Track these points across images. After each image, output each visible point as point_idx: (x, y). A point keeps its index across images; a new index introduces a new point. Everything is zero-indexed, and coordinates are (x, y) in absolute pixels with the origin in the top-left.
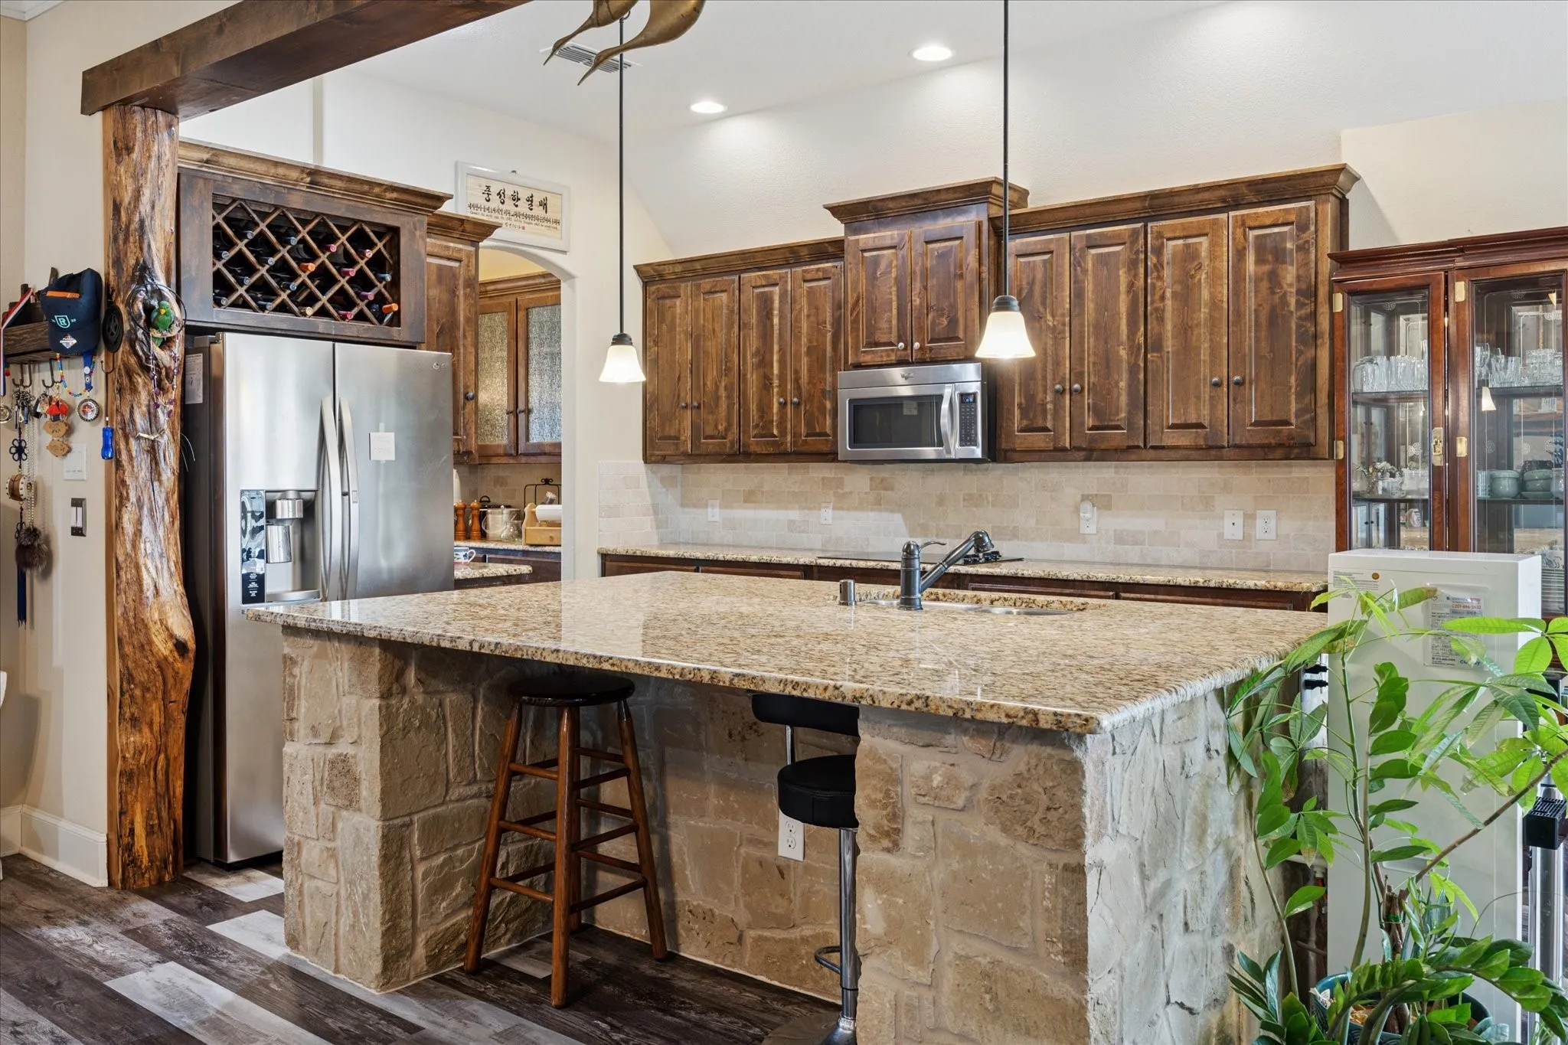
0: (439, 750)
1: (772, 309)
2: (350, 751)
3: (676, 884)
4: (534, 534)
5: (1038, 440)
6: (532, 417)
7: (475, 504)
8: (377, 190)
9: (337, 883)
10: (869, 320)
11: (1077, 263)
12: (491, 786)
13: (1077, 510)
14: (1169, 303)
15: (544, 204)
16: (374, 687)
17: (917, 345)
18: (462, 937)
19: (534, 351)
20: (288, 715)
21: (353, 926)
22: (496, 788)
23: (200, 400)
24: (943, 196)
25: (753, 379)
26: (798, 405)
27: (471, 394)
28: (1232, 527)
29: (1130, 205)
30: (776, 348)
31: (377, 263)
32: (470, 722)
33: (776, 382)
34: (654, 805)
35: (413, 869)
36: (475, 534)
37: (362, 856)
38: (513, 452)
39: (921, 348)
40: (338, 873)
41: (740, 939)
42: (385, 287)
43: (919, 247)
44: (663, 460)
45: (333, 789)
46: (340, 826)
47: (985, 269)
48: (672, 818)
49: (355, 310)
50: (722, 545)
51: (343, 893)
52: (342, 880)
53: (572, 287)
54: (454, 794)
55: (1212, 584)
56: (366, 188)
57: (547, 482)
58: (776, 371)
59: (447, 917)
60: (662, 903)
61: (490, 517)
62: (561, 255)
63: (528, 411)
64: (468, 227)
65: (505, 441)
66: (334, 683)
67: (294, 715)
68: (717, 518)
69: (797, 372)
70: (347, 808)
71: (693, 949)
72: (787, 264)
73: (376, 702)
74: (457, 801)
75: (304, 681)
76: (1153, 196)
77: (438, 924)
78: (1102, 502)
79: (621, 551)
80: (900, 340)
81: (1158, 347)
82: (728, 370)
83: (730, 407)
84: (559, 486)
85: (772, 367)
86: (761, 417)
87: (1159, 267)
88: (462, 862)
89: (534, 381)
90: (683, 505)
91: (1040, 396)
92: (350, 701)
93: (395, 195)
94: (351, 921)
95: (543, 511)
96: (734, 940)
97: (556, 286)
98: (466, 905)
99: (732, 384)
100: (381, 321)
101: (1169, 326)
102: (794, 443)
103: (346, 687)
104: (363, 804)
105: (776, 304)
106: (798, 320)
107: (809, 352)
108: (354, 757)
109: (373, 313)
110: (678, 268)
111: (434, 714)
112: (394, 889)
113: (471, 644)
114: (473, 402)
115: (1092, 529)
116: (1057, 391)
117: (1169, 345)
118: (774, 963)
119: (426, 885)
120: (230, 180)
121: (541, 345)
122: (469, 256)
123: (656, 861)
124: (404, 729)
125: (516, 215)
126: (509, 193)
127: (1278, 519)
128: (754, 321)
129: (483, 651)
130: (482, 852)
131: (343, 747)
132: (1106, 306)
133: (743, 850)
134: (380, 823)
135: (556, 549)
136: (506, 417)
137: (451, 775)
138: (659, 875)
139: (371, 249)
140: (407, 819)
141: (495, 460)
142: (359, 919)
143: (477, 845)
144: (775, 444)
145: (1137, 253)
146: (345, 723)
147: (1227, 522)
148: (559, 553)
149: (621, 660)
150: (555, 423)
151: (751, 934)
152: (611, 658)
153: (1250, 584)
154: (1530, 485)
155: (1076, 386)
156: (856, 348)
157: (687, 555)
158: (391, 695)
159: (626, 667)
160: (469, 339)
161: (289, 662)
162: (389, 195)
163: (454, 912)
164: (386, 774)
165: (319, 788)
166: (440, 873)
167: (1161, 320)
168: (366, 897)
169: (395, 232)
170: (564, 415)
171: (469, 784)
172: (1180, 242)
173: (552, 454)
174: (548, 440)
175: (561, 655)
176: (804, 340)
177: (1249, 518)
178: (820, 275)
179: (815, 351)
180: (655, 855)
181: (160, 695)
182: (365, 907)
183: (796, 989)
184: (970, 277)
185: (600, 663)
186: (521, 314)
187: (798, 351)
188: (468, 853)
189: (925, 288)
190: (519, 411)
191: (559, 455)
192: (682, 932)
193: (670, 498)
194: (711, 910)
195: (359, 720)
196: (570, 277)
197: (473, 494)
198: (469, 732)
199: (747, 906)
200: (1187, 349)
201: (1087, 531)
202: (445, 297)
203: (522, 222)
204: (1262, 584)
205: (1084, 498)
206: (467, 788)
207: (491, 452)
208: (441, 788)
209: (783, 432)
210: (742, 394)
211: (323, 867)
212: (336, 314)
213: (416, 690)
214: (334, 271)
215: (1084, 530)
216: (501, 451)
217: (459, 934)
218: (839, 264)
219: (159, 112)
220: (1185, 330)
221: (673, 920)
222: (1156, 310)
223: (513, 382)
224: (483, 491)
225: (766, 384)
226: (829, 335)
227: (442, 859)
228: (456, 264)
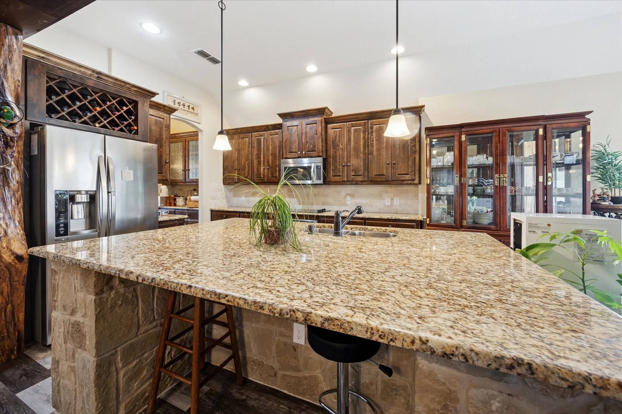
0: (133, 312)
1: (261, 143)
2: (81, 320)
3: (246, 349)
4: (190, 205)
5: (337, 179)
6: (190, 172)
7: (172, 196)
8: (128, 86)
9: (76, 384)
10: (290, 147)
11: (349, 131)
12: (162, 320)
13: (345, 198)
14: (375, 142)
15: (193, 108)
16: (92, 289)
17: (304, 152)
18: (147, 394)
19: (191, 153)
20: (53, 299)
21: (82, 408)
22: (164, 321)
23: (36, 153)
24: (311, 112)
25: (255, 162)
26: (268, 169)
27: (167, 161)
28: (388, 202)
29: (364, 116)
30: (262, 153)
31: (128, 112)
32: (151, 295)
33: (262, 163)
34: (237, 317)
35: (117, 374)
36: (172, 204)
37: (86, 374)
38: (184, 181)
39: (305, 153)
40: (75, 379)
41: (275, 374)
42: (132, 121)
43: (304, 126)
44: (229, 184)
45: (73, 338)
46: (77, 356)
47: (323, 132)
48: (245, 323)
49: (119, 128)
50: (245, 207)
51: (78, 389)
52: (77, 383)
53: (202, 134)
54: (142, 330)
55: (393, 218)
56: (123, 84)
57: (195, 190)
58: (262, 159)
59: (138, 388)
60: (240, 356)
61: (177, 200)
62: (199, 124)
63: (189, 170)
64: (166, 108)
65: (182, 178)
66: (73, 286)
67: (55, 299)
68: (244, 200)
69: (268, 160)
70: (80, 348)
71: (254, 376)
72: (265, 131)
73: (93, 297)
74: (144, 333)
75: (60, 282)
76: (371, 113)
77: (132, 395)
78: (352, 196)
79: (217, 209)
80: (299, 151)
81: (372, 153)
82: (248, 159)
83: (249, 169)
84: (198, 191)
85: (261, 158)
86: (258, 172)
87: (372, 132)
88: (146, 360)
89: (191, 161)
90: (234, 196)
91: (338, 167)
92: (81, 295)
93: (135, 89)
94: (81, 405)
95: (193, 198)
96: (273, 375)
97: (197, 135)
98: (149, 378)
99: (249, 163)
100: (130, 133)
101: (375, 148)
102: (267, 179)
103: (79, 288)
104: (87, 348)
105: (262, 141)
106: (268, 145)
107: (272, 155)
108: (83, 323)
109: (127, 130)
110: (234, 131)
111: (130, 296)
112: (104, 389)
113: (137, 278)
114: (168, 164)
115: (349, 203)
116: (344, 166)
117: (375, 153)
118: (291, 386)
119: (125, 379)
120: (57, 68)
121: (193, 152)
122: (167, 118)
123: (238, 340)
124: (111, 307)
125: (184, 110)
126: (182, 103)
127: (400, 200)
128: (256, 146)
129: (144, 282)
130: (157, 352)
131: (78, 317)
132: (357, 142)
133: (276, 338)
134: (95, 359)
135: (197, 209)
136: (182, 171)
137: (141, 322)
138: (239, 346)
139: (126, 107)
140: (114, 351)
141: (179, 184)
142: (85, 406)
143: (155, 349)
144: (263, 180)
145: (366, 128)
146: (78, 306)
147: (386, 201)
148: (198, 210)
149: (234, 298)
150: (197, 174)
151: (280, 373)
152: (227, 296)
153: (404, 218)
154: (477, 191)
155: (349, 164)
156: (286, 153)
157: (237, 210)
158: (103, 292)
159: (238, 304)
160: (167, 144)
161: (54, 273)
162: (133, 89)
163: (142, 385)
164: (99, 333)
165: (67, 336)
166: (134, 370)
167: (372, 146)
168: (88, 396)
169: (136, 103)
170: (199, 171)
171: (151, 323)
172: (378, 126)
173: (196, 182)
174: (195, 178)
175: (193, 289)
176: (270, 151)
177: (392, 199)
178: (275, 133)
179: (274, 154)
180: (238, 338)
181: (7, 279)
182: (88, 401)
183: (301, 398)
184: (319, 134)
185: (219, 299)
186: (187, 143)
187: (268, 154)
188: (150, 355)
189: (306, 137)
190: (186, 170)
191: (198, 182)
192: (249, 370)
193: (231, 195)
194: (262, 362)
195: (85, 305)
196: (202, 131)
197: (173, 193)
198: (150, 300)
199: (279, 361)
200: (379, 154)
201: (348, 203)
202: (158, 130)
203: (186, 113)
204: (407, 218)
205: (347, 195)
206: (150, 325)
207: (177, 181)
208: (134, 330)
209: (264, 176)
210: (252, 166)
211: (68, 375)
212: (110, 128)
213: (119, 287)
214: (110, 113)
215: (347, 203)
216: (180, 181)
217: (145, 393)
218: (281, 130)
219: (9, 27)
220: (379, 150)
221: (245, 364)
222: (371, 144)
223: (184, 162)
224: (176, 192)
225: (259, 163)
226: (278, 150)
227: (135, 362)
228: (163, 120)
